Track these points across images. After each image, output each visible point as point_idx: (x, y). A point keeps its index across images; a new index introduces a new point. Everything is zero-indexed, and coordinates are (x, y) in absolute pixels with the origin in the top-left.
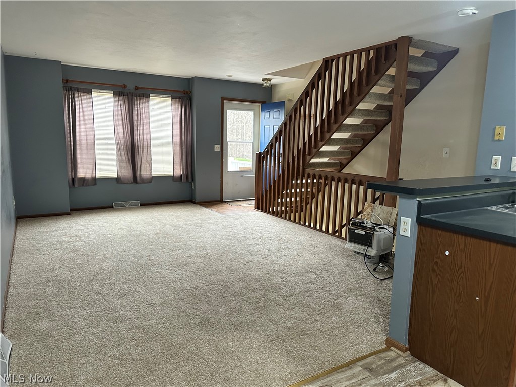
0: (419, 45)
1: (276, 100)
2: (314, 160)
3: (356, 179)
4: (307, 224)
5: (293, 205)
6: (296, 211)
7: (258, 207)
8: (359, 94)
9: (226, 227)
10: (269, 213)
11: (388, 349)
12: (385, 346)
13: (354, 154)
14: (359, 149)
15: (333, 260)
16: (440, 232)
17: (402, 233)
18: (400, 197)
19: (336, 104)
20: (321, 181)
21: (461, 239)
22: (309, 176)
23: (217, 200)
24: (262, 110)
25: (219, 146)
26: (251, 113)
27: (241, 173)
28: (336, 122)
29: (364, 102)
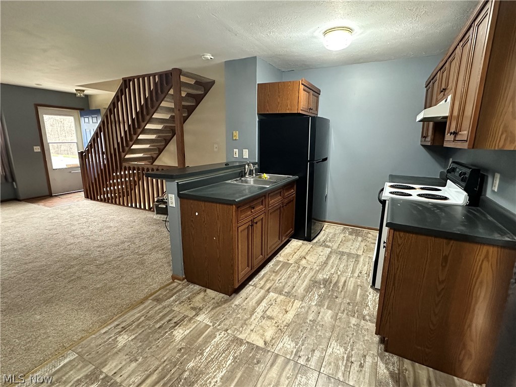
0: (188, 75)
1: (93, 108)
2: (127, 156)
3: (159, 168)
4: (129, 205)
5: (121, 191)
6: (124, 196)
7: (87, 197)
8: (152, 107)
9: (52, 218)
10: (98, 200)
11: (173, 282)
12: (171, 280)
13: (161, 151)
14: (163, 146)
15: (145, 229)
16: (191, 201)
17: (170, 205)
18: (166, 181)
19: (137, 113)
20: (135, 172)
21: (202, 204)
22: (125, 170)
23: (45, 194)
24: (81, 116)
25: (39, 147)
26: (72, 118)
27: (69, 170)
28: (139, 127)
29: (157, 113)
